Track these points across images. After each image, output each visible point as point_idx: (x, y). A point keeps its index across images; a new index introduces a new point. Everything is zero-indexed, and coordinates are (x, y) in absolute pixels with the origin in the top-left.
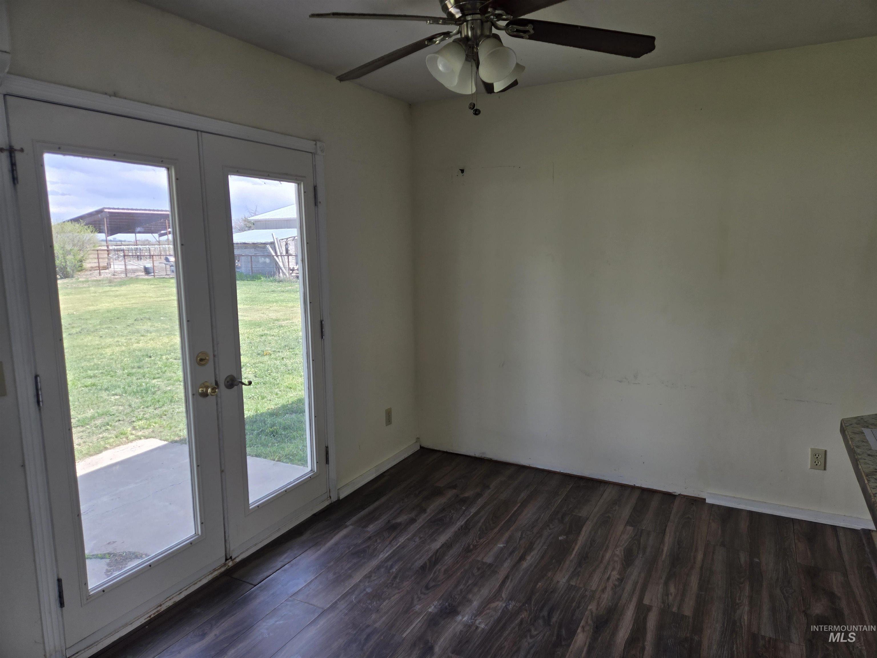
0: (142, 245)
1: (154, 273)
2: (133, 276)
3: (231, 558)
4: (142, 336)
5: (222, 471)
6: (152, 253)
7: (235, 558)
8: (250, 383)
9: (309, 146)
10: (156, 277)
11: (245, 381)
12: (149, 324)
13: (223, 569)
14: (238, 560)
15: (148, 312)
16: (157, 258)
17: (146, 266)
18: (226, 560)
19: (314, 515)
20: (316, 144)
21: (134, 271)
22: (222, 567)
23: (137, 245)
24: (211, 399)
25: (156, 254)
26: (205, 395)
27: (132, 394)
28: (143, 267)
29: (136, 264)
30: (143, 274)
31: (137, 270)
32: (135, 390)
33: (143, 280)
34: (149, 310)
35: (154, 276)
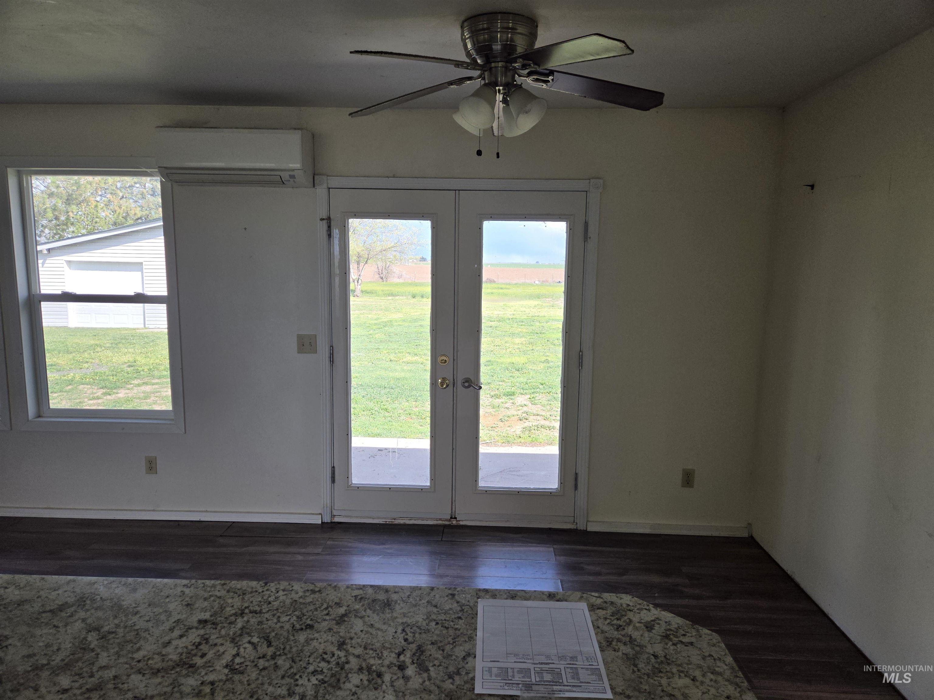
3: (456, 518)
7: (459, 521)
13: (447, 523)
14: (462, 523)
18: (451, 518)
19: (550, 529)
20: (590, 183)
22: (446, 520)
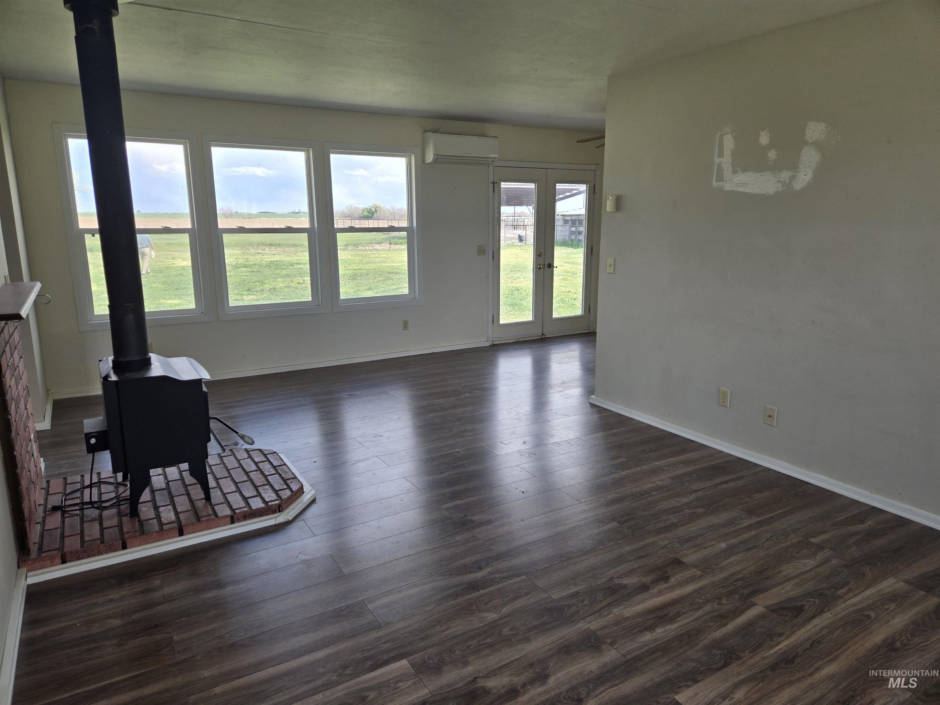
0: (518, 216)
1: (526, 241)
2: (510, 242)
3: (544, 335)
4: (515, 280)
5: (543, 300)
6: (526, 224)
8: (557, 267)
9: (593, 167)
10: (527, 244)
11: (555, 266)
12: (520, 274)
13: (541, 337)
14: (547, 336)
15: (519, 267)
16: (530, 228)
17: (520, 235)
18: (542, 335)
20: (596, 166)
21: (512, 238)
23: (515, 217)
24: (542, 270)
25: (529, 224)
26: (540, 268)
27: (508, 305)
28: (518, 235)
29: (512, 233)
30: (518, 241)
31: (513, 238)
32: (510, 304)
33: (517, 246)
34: (520, 266)
35: (526, 243)
